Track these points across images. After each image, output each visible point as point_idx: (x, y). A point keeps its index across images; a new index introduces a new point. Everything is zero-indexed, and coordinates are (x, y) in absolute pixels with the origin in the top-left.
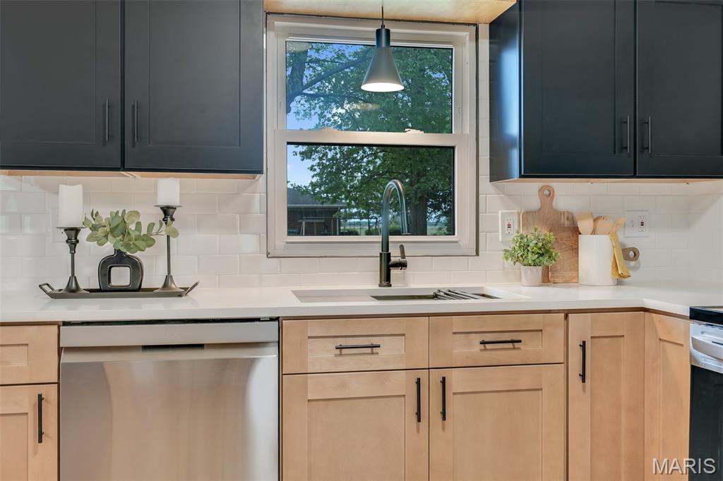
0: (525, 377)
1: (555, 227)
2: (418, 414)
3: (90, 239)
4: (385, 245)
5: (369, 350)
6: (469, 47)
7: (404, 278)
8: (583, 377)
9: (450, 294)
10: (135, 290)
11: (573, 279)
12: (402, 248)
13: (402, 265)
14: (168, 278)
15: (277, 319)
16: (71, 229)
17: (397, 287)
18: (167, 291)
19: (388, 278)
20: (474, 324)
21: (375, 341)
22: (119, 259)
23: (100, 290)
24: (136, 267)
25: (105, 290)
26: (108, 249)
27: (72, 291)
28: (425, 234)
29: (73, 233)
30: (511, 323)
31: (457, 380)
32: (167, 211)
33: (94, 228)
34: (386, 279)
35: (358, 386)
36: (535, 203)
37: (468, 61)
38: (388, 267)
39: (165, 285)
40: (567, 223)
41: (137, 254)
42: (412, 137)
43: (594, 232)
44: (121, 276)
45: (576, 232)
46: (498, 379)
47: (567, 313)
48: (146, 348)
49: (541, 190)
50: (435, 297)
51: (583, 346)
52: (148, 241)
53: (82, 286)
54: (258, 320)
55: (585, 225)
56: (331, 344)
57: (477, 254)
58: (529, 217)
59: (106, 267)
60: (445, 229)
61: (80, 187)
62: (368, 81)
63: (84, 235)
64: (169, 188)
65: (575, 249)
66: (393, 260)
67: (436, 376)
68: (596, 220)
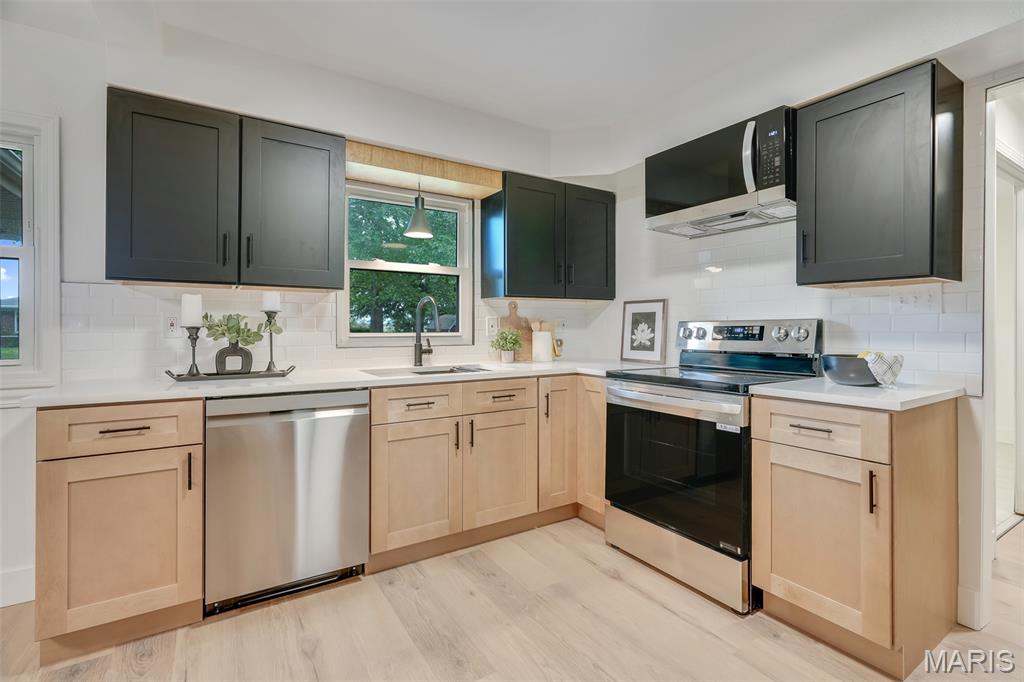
0: (516, 417)
1: (518, 326)
2: (457, 445)
3: (208, 336)
4: (419, 339)
5: (426, 406)
6: (468, 214)
7: (428, 360)
8: (547, 414)
9: (461, 369)
10: (245, 373)
11: (529, 359)
12: (428, 340)
13: (429, 352)
14: (271, 363)
15: (366, 388)
16: (193, 328)
17: (426, 366)
18: (270, 373)
19: (420, 361)
20: (489, 386)
21: (431, 400)
22: (234, 350)
23: (218, 374)
24: (247, 357)
25: (221, 374)
26: (225, 342)
27: (193, 375)
28: (381, 331)
29: (195, 331)
30: (510, 384)
31: (479, 421)
32: (271, 315)
33: (210, 328)
34: (419, 361)
35: (420, 430)
36: (506, 312)
37: (467, 221)
38: (421, 352)
39: (269, 369)
40: (524, 325)
41: (249, 347)
42: (432, 268)
43: (540, 330)
44: (234, 363)
45: (530, 330)
46: (501, 419)
47: (538, 377)
48: (273, 413)
49: (510, 304)
50: (452, 371)
51: (547, 397)
52: (258, 336)
53: (201, 372)
54: (354, 389)
55: (535, 326)
56: (403, 404)
57: (473, 344)
58: (504, 320)
59: (221, 357)
60: (393, 328)
61: (200, 296)
62: (409, 231)
63: (203, 333)
64: (272, 298)
65: (530, 341)
66: (424, 348)
67: (467, 420)
68: (541, 323)
